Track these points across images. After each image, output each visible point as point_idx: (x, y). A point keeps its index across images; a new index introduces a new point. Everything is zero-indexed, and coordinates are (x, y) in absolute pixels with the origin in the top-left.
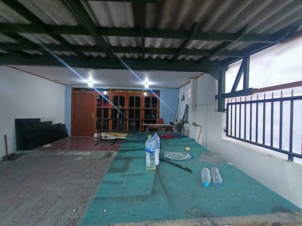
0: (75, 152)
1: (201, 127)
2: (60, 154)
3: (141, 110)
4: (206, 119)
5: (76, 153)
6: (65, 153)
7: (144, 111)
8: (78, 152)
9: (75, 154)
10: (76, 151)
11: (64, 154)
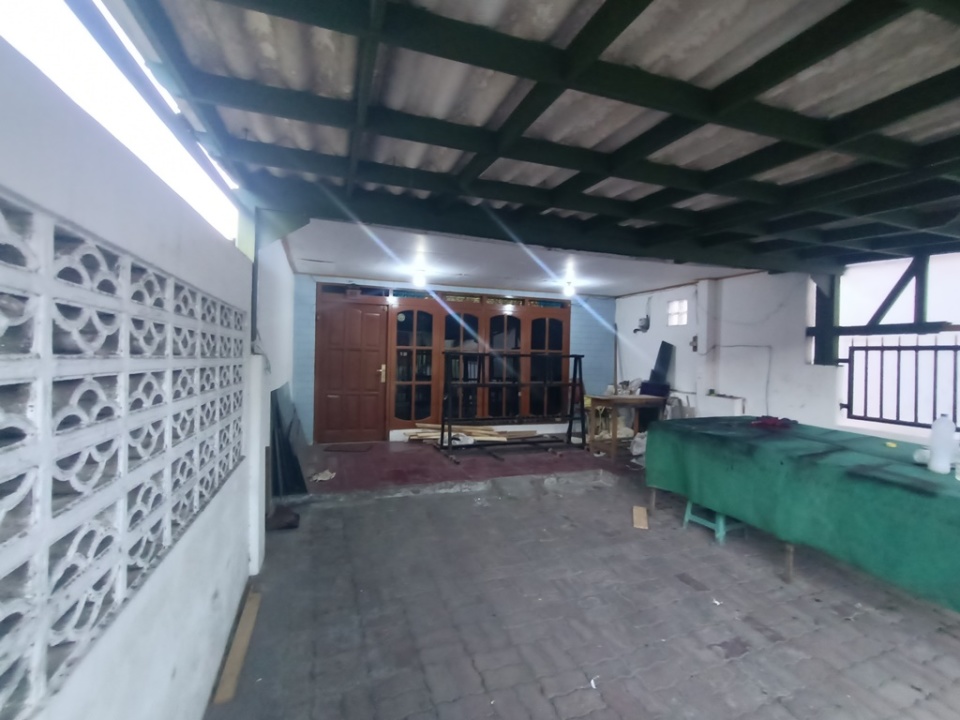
0: (440, 489)
1: (744, 400)
2: (399, 495)
3: (523, 356)
4: (768, 382)
5: (445, 488)
6: (414, 492)
7: (529, 359)
8: (451, 487)
9: (443, 491)
10: (443, 484)
11: (411, 494)
